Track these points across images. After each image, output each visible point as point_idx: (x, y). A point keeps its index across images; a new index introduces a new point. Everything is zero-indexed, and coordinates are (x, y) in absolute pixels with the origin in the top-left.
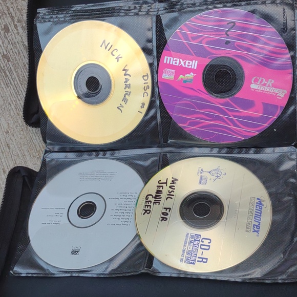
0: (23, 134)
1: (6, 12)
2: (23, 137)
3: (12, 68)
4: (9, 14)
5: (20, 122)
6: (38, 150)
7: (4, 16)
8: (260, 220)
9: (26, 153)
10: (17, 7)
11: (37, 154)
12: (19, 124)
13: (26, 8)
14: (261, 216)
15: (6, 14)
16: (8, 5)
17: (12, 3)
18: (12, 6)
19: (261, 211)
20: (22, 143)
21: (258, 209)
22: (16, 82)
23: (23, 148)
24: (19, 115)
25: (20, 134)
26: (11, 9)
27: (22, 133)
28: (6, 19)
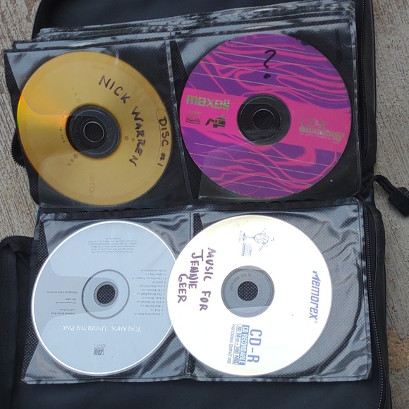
0: (11, 183)
1: (6, 35)
2: (11, 187)
3: (5, 100)
4: (9, 37)
5: (8, 167)
6: (28, 203)
7: (3, 40)
8: (318, 301)
9: (12, 208)
10: (20, 29)
11: (27, 209)
12: (7, 171)
13: (32, 30)
14: (318, 295)
15: (5, 38)
16: (10, 27)
17: (15, 25)
18: (15, 28)
19: (319, 289)
20: (8, 195)
21: (315, 286)
22: (8, 118)
23: (9, 201)
24: (8, 159)
25: (7, 183)
26: (13, 32)
27: (9, 181)
28: (5, 44)
